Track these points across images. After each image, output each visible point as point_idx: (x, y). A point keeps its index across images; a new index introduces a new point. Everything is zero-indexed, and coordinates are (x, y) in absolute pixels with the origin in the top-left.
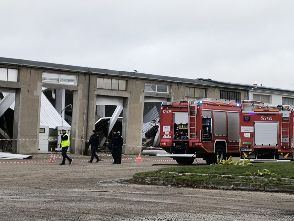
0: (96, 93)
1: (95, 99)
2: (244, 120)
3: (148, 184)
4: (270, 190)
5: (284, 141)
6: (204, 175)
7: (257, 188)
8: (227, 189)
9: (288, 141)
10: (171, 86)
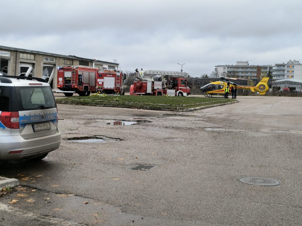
0: (20, 61)
1: (19, 63)
2: (99, 76)
3: (63, 104)
4: (120, 107)
5: (117, 86)
6: (89, 100)
7: (114, 106)
8: (101, 106)
9: (119, 86)
10: (56, 58)
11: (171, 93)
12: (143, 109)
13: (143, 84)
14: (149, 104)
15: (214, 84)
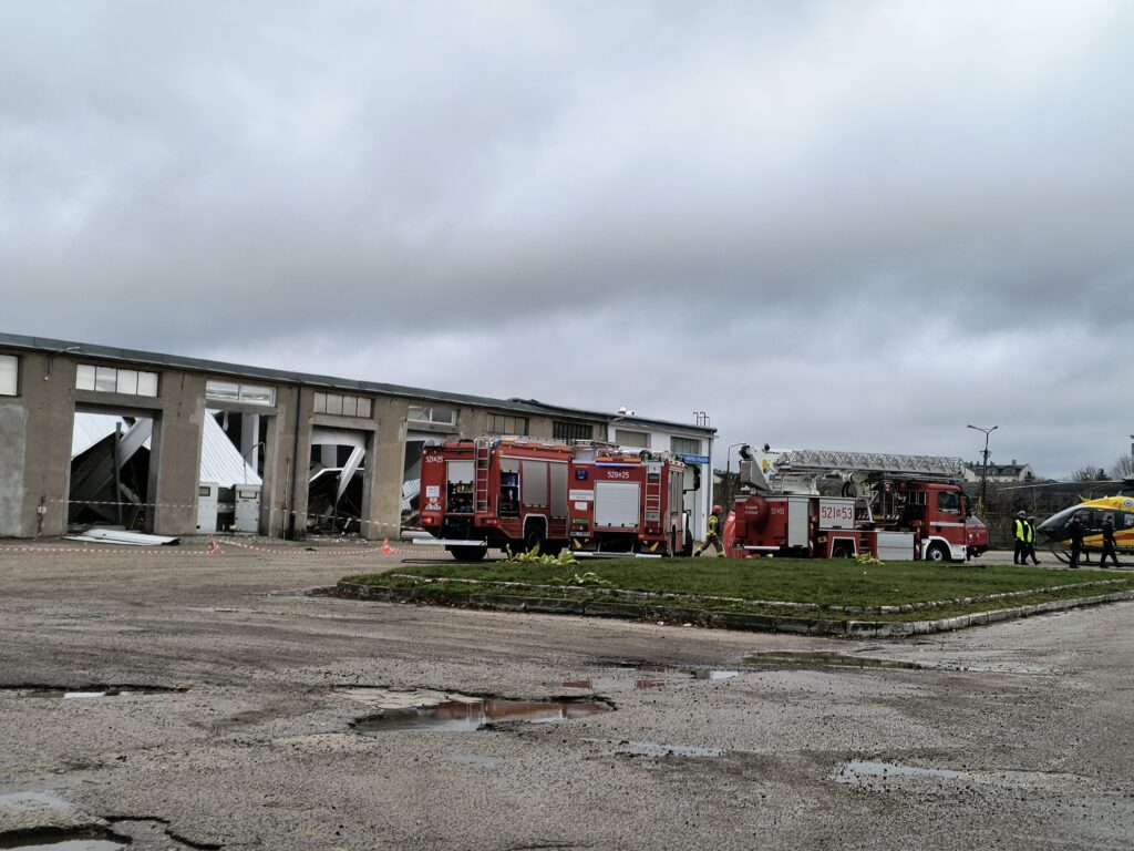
0: (312, 421)
1: (312, 432)
2: (577, 478)
3: (363, 599)
4: (594, 612)
5: (650, 519)
6: (474, 582)
7: (569, 608)
8: (514, 611)
9: (657, 519)
10: (459, 411)
11: (895, 545)
12: (693, 623)
13: (774, 511)
14: (726, 603)
15: (1096, 509)
